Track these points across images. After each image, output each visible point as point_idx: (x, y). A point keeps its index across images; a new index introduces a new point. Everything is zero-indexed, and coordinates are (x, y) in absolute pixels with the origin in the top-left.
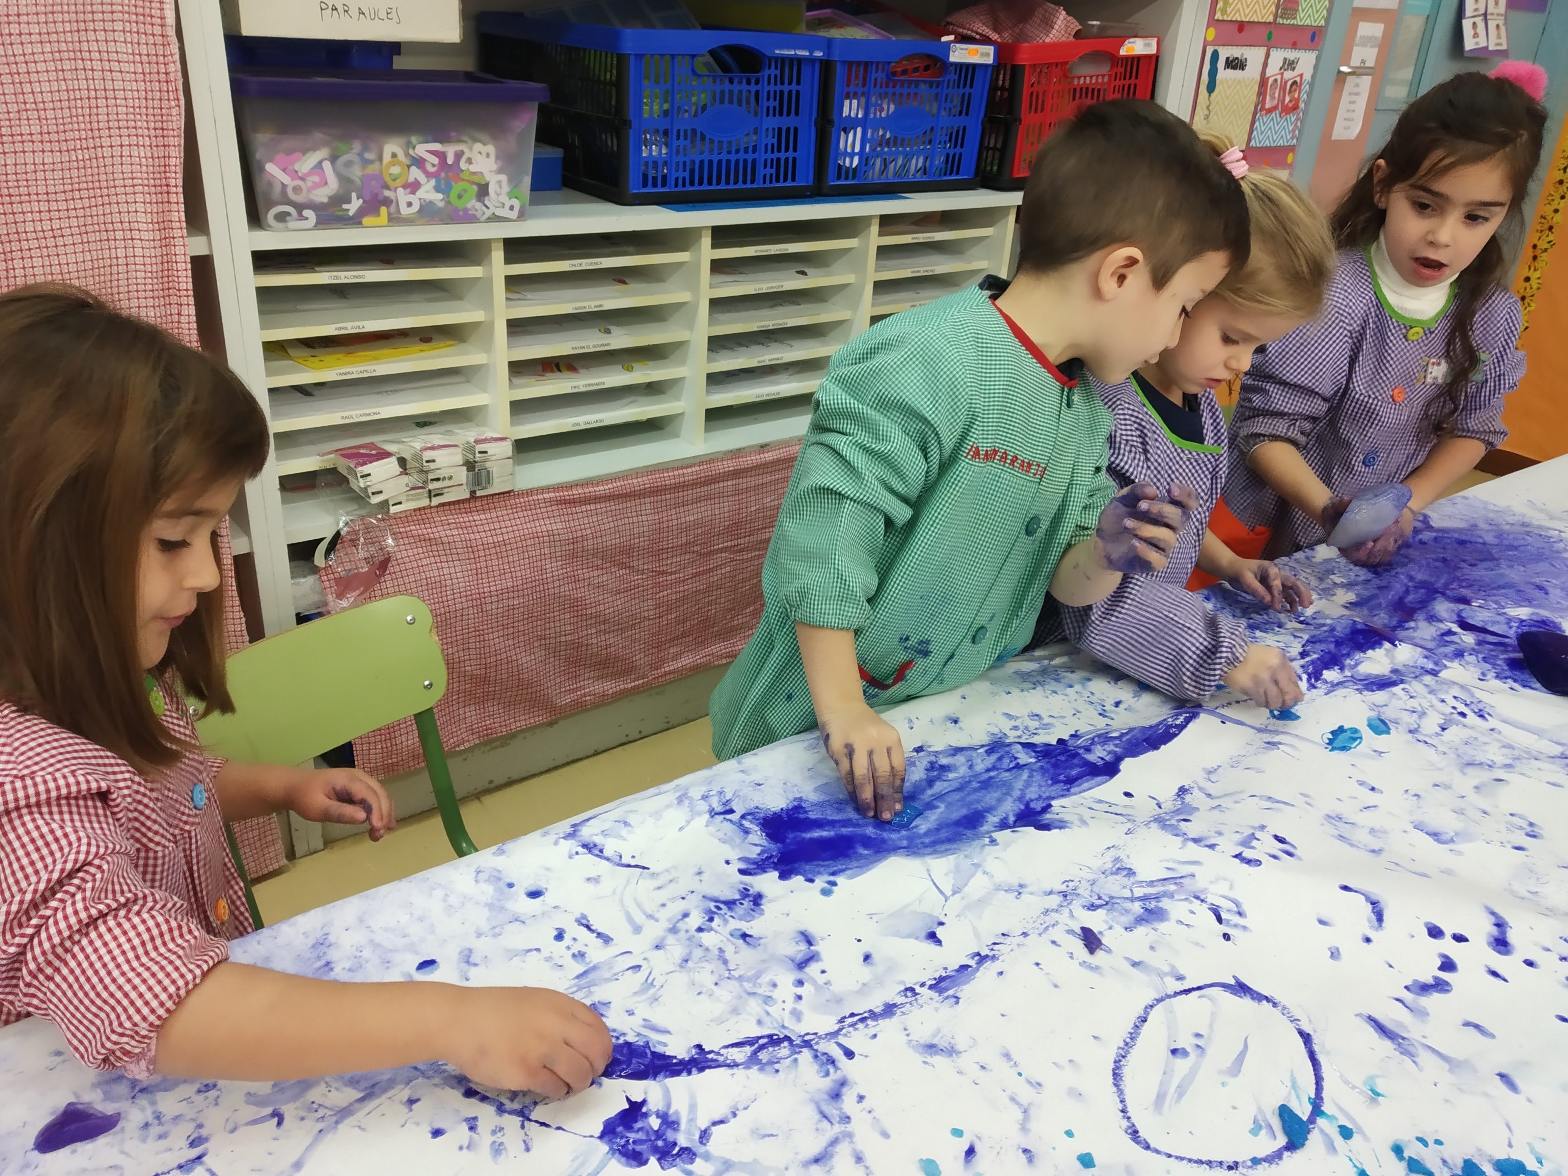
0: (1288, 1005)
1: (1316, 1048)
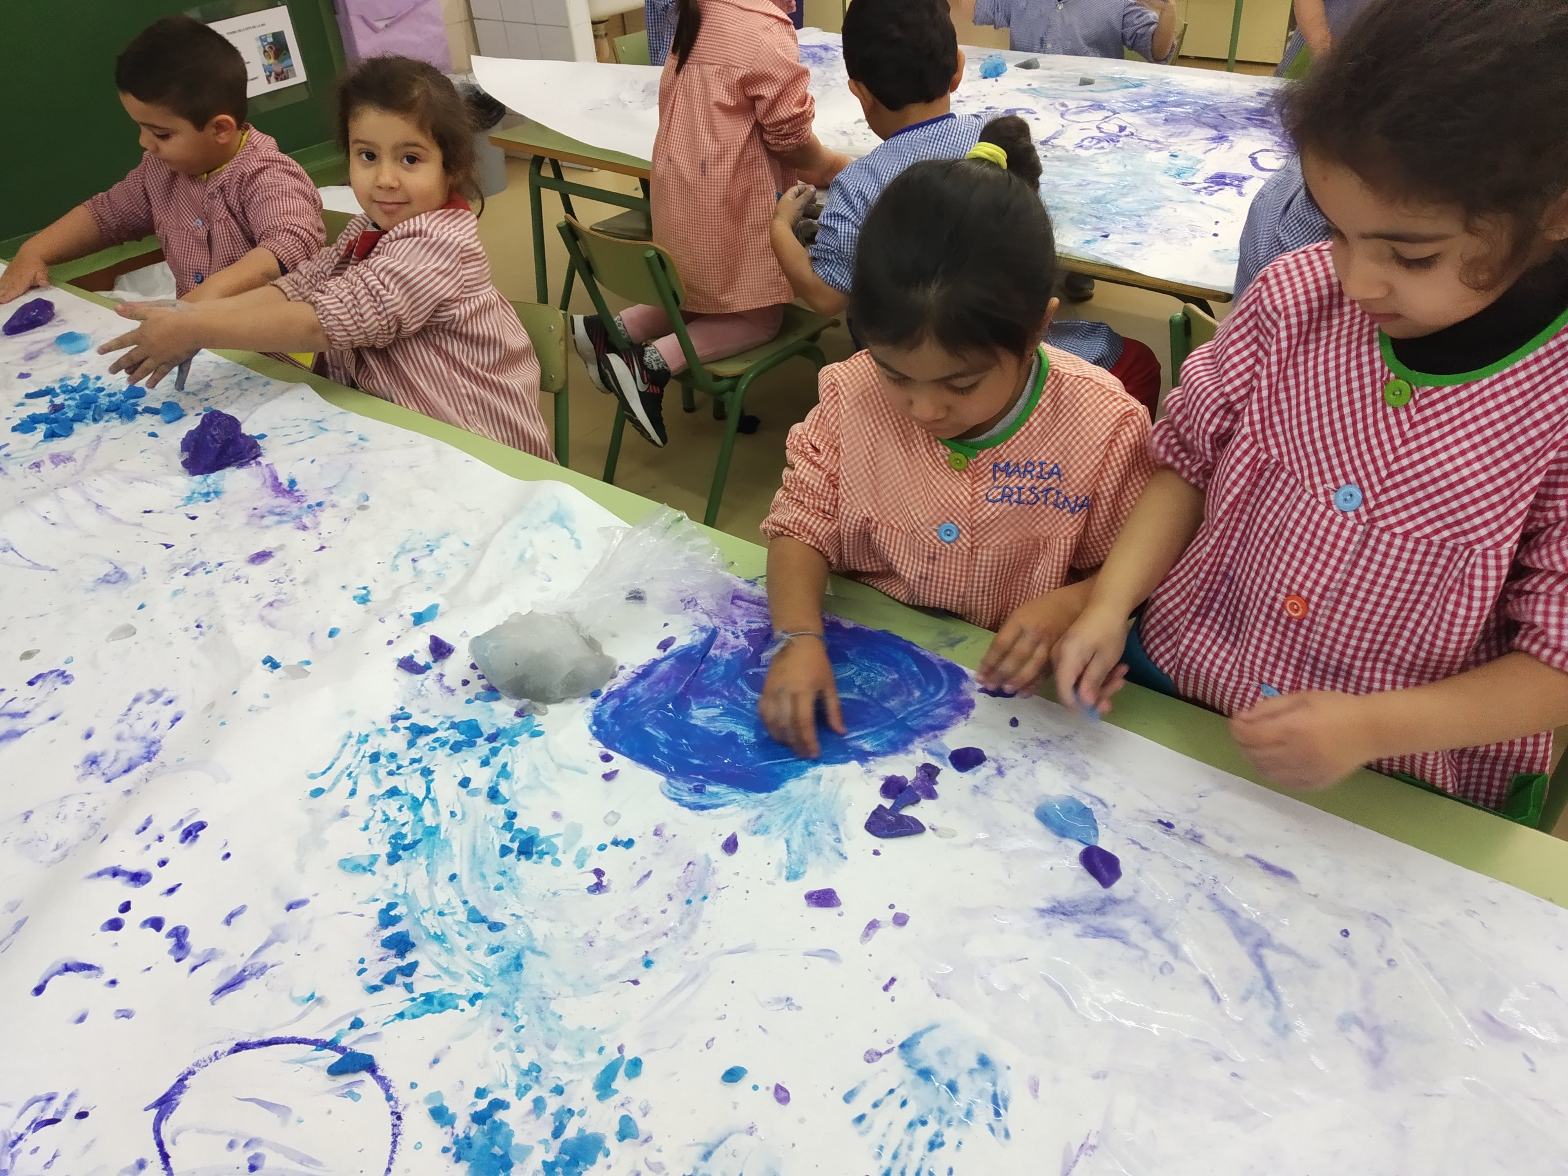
0: (195, 1061)
1: (255, 1039)
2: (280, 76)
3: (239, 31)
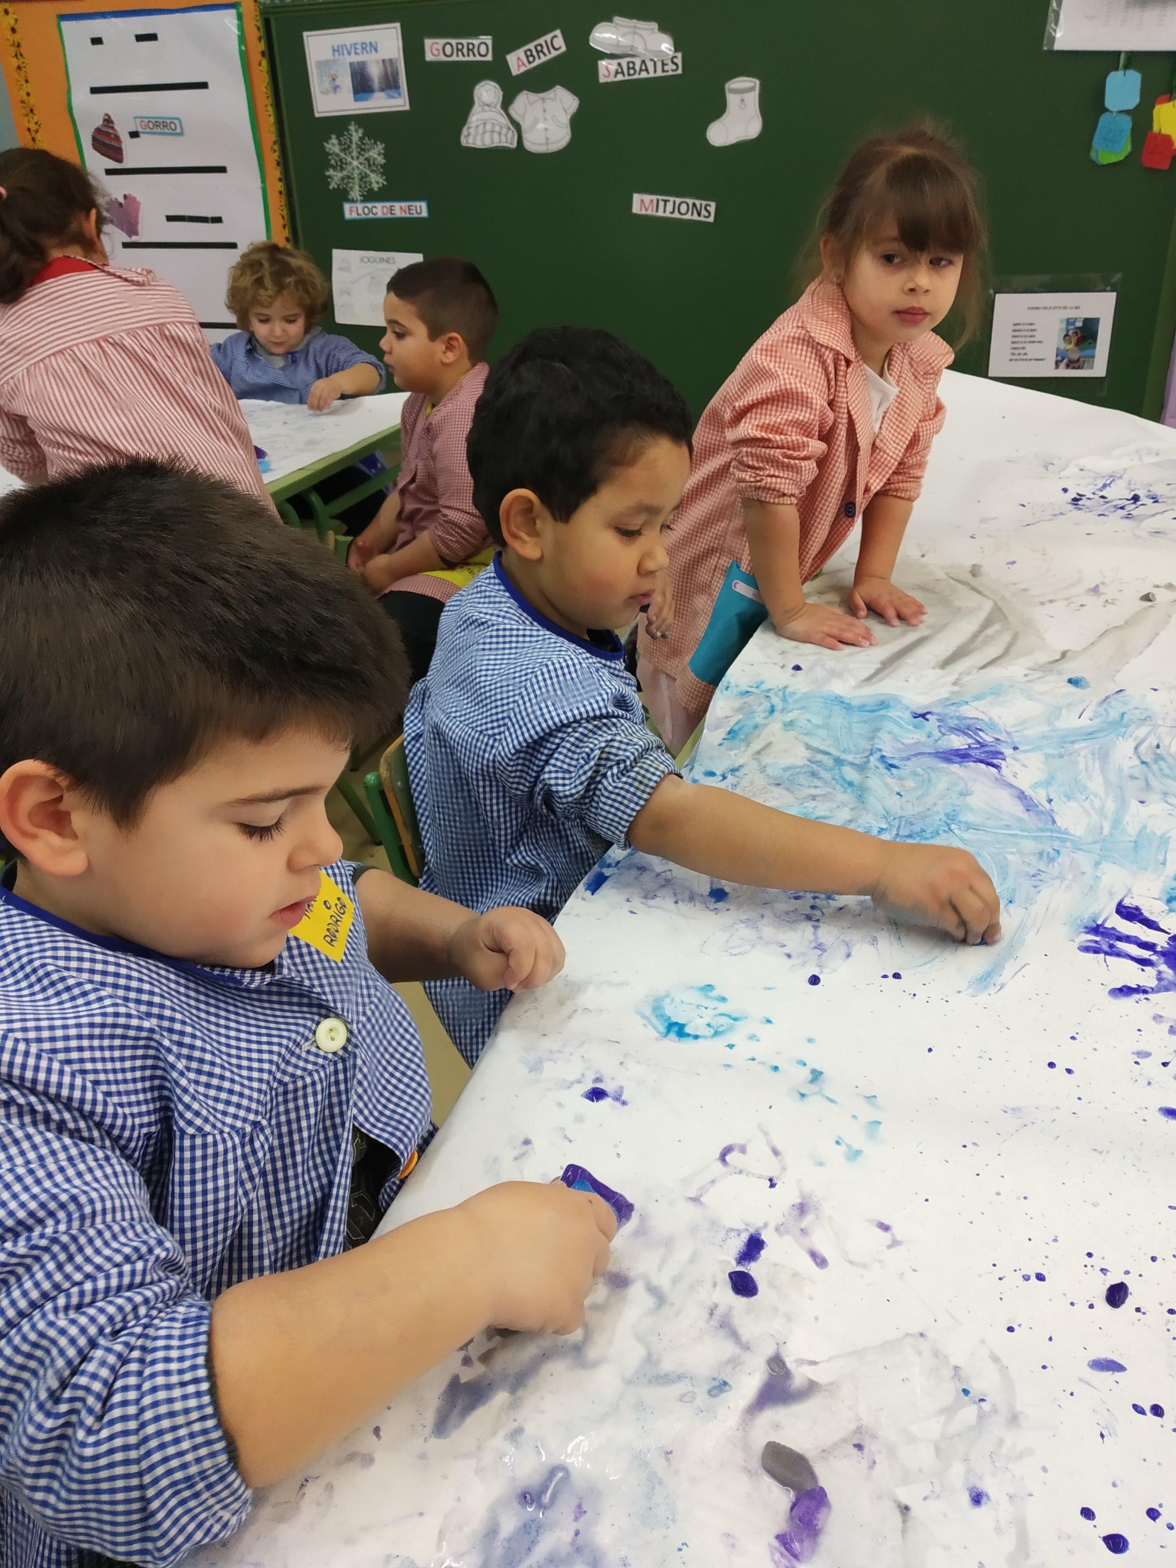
2: (1072, 364)
3: (1045, 308)
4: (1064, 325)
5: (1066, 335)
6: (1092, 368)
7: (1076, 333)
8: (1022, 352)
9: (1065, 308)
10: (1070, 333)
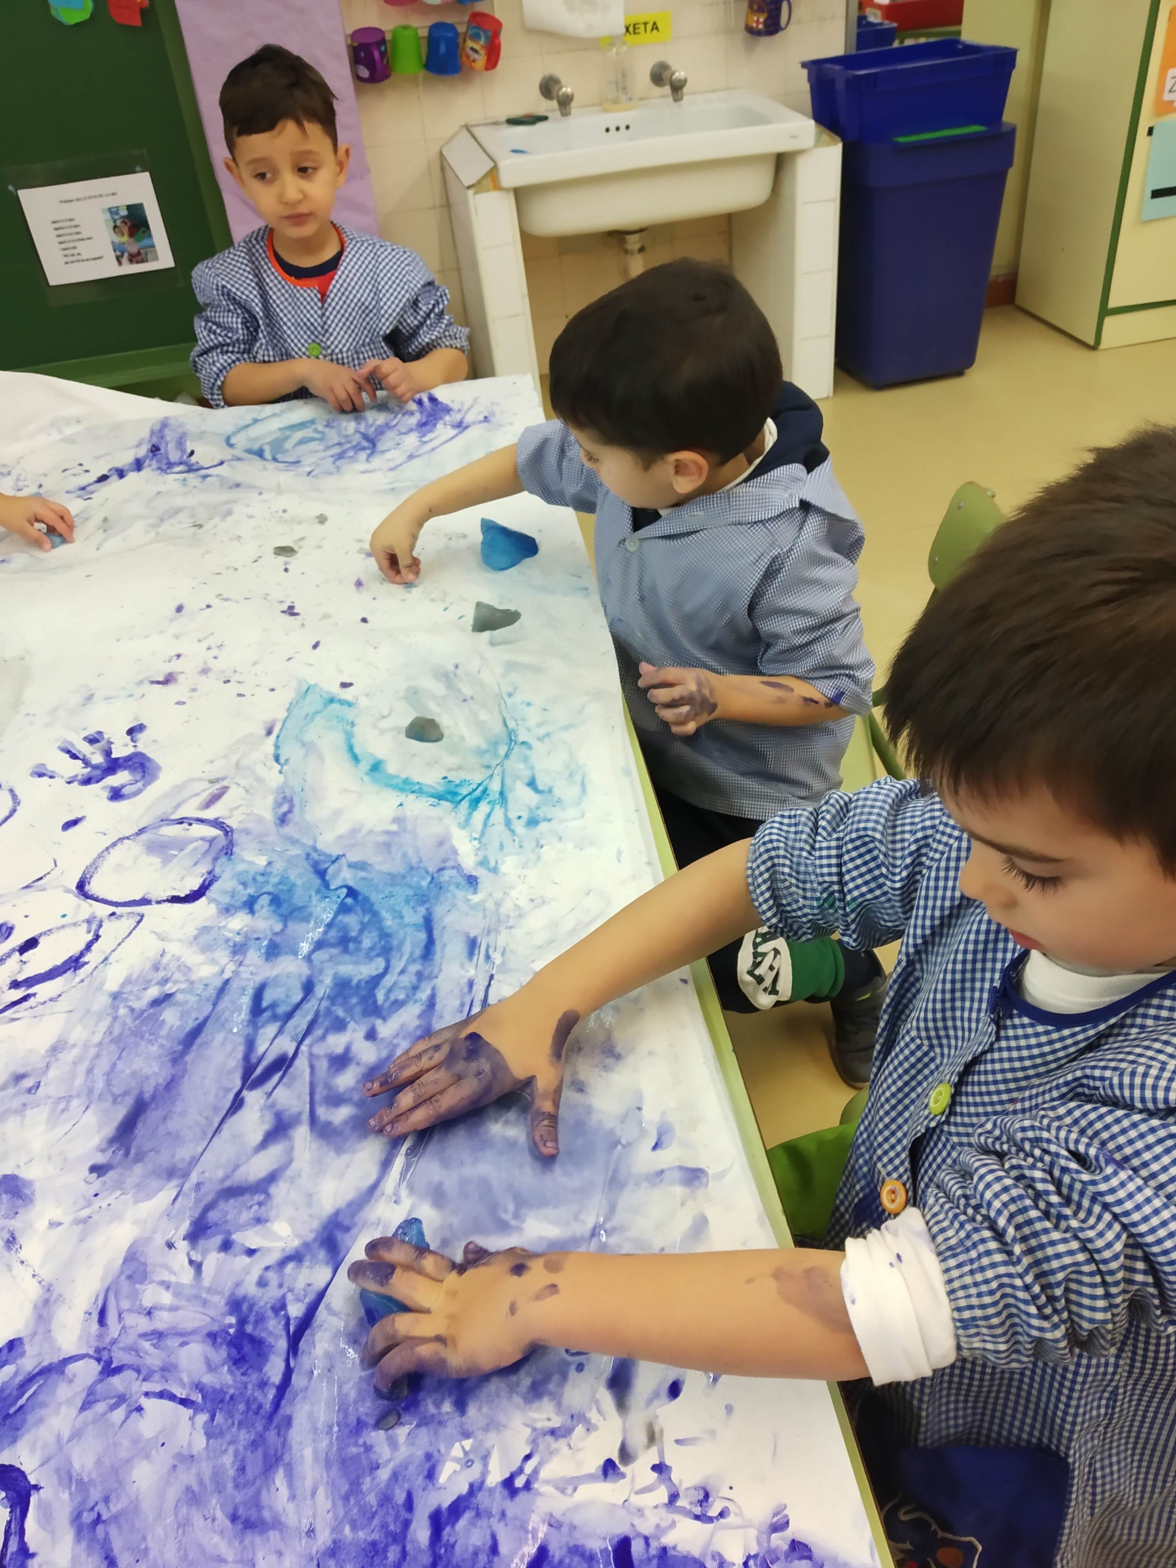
2: (134, 258)
3: (78, 200)
4: (108, 215)
5: (115, 227)
6: (156, 258)
7: (124, 223)
8: (75, 252)
9: (101, 196)
10: (118, 223)
